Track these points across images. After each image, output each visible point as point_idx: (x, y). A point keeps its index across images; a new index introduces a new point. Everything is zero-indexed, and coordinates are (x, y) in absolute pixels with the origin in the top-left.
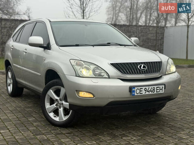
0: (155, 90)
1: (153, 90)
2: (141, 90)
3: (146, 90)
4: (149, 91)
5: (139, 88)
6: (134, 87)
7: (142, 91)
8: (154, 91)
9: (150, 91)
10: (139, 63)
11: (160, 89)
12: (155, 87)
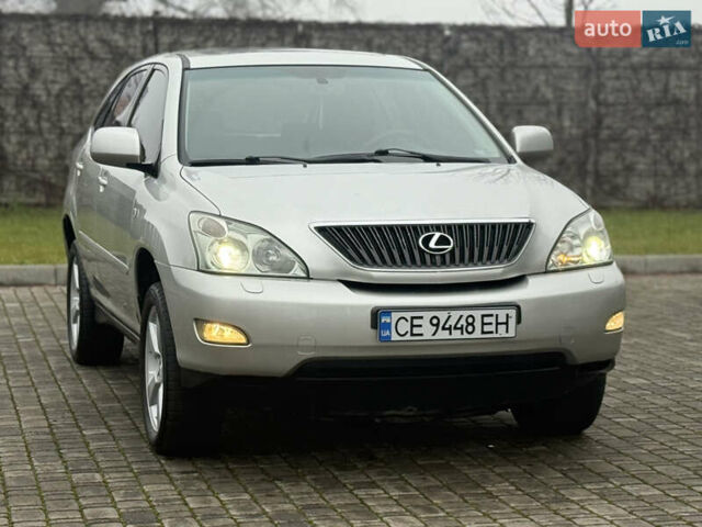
0: (478, 324)
1: (469, 324)
2: (416, 322)
3: (437, 325)
4: (450, 329)
5: (408, 315)
6: (388, 311)
7: (420, 326)
8: (470, 329)
9: (456, 328)
10: (427, 228)
11: (497, 324)
12: (477, 314)
